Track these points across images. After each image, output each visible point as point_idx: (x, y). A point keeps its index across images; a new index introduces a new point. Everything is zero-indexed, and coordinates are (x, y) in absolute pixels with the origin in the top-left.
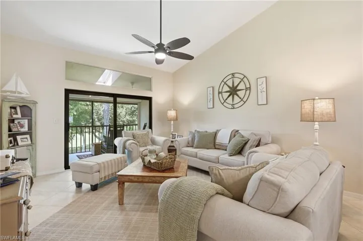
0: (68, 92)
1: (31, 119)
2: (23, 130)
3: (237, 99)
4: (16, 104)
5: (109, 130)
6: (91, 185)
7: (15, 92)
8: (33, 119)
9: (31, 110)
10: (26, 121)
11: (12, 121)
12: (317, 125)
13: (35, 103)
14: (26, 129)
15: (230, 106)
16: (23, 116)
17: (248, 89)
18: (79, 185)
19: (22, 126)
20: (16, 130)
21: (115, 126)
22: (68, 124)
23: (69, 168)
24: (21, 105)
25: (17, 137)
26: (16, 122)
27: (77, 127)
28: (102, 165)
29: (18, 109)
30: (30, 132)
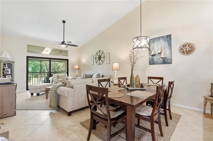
0: (28, 57)
1: (12, 69)
2: (8, 73)
3: (101, 61)
4: (6, 63)
5: (48, 74)
6: (37, 94)
7: (5, 58)
8: (13, 69)
9: (12, 65)
10: (10, 70)
11: (4, 70)
12: (116, 71)
13: (13, 62)
14: (10, 73)
15: (99, 64)
16: (9, 68)
17: (104, 57)
18: (32, 94)
19: (8, 72)
20: (6, 73)
21: (50, 72)
22: (28, 71)
23: (29, 90)
24: (8, 63)
25: (6, 76)
26: (5, 70)
27: (33, 73)
28: (41, 87)
29: (6, 65)
30: (11, 74)
